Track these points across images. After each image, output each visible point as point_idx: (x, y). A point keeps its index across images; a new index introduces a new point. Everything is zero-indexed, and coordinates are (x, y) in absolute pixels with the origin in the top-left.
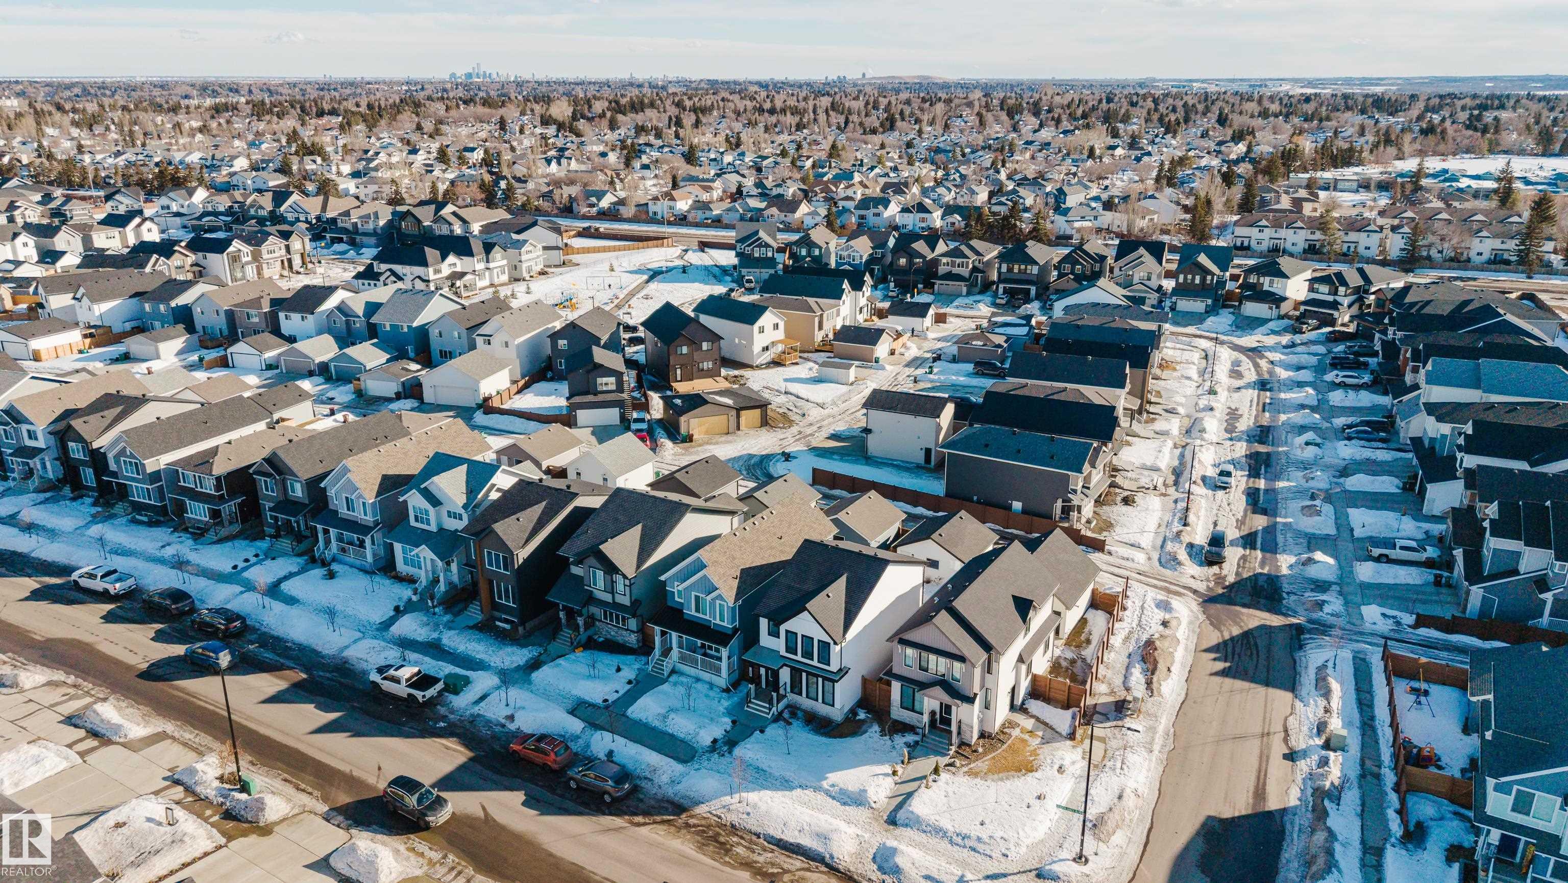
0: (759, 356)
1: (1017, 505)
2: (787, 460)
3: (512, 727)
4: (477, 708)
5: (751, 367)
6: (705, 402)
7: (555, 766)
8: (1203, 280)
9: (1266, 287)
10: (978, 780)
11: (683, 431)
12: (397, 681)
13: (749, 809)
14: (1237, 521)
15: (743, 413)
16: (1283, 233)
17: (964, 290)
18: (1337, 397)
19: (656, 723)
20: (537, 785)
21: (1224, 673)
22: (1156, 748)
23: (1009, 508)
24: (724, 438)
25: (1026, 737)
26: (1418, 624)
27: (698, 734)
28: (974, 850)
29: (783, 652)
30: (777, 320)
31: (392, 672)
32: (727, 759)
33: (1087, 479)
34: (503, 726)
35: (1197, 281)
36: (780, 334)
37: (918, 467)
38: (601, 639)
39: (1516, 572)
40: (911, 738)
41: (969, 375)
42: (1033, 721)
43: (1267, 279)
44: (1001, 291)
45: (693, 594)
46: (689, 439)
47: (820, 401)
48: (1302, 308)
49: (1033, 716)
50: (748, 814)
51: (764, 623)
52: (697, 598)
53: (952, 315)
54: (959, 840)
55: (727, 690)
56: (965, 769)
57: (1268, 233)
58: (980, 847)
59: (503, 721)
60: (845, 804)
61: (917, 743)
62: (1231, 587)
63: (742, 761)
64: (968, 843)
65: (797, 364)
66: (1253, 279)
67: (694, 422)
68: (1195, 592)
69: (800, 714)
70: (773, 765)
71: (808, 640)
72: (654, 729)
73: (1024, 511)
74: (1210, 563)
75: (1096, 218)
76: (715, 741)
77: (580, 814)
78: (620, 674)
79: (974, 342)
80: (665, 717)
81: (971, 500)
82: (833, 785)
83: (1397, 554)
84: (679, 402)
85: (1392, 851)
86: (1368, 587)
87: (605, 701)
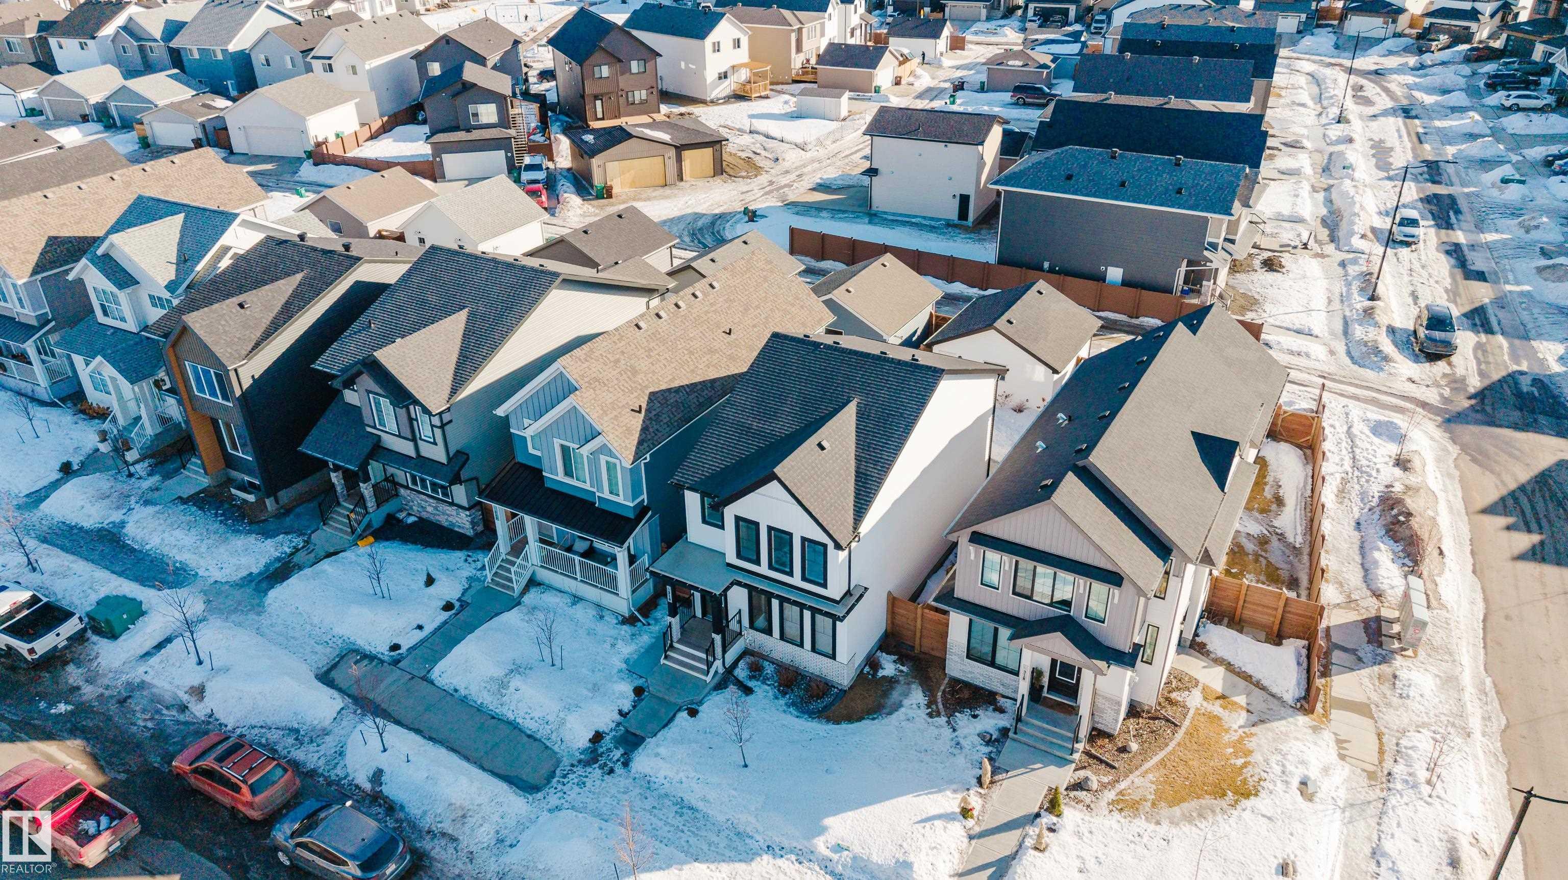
0: (715, 86)
1: (1115, 274)
2: (751, 220)
3: (199, 710)
4: (142, 669)
5: (703, 102)
6: (629, 136)
7: (254, 814)
10: (1140, 824)
11: (598, 181)
14: (1447, 291)
15: (687, 154)
17: (984, 12)
18: (1515, 123)
19: (486, 699)
21: (1535, 555)
22: (1475, 723)
23: (1101, 278)
24: (660, 191)
25: (1216, 708)
27: (563, 723)
29: (731, 557)
30: (737, 34)
32: (620, 779)
33: (1233, 227)
34: (183, 708)
36: (742, 55)
37: (949, 224)
38: (411, 520)
40: (989, 721)
41: (1006, 105)
42: (1220, 670)
44: (1030, 12)
45: (557, 442)
46: (606, 193)
47: (799, 141)
48: (1427, 22)
49: (1219, 661)
51: (692, 501)
52: (565, 450)
53: (971, 42)
55: (630, 620)
56: (1110, 795)
59: (185, 698)
61: (1004, 732)
62: (1481, 395)
63: (647, 783)
65: (767, 97)
67: (613, 168)
68: (1424, 405)
69: (769, 669)
70: (712, 795)
71: (780, 538)
72: (479, 710)
73: (1126, 283)
74: (1433, 357)
76: (598, 737)
78: (432, 589)
79: (1010, 63)
80: (503, 685)
81: (1040, 269)
82: (837, 848)
84: (590, 138)
87: (395, 648)
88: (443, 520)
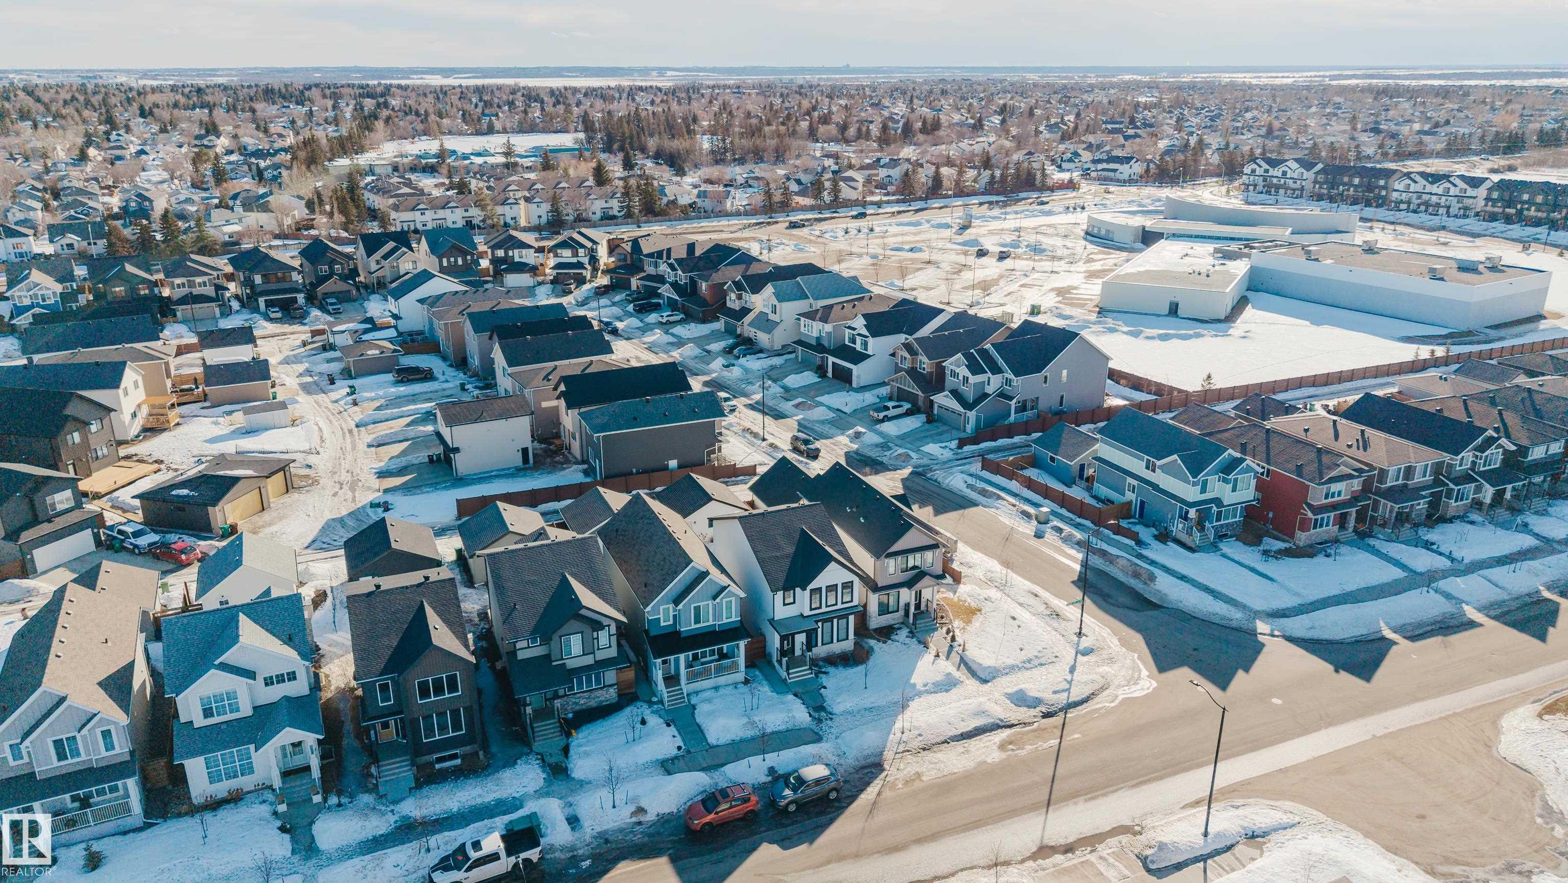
0: (131, 425)
1: (673, 464)
3: (650, 817)
4: (588, 830)
5: (125, 442)
8: (465, 260)
9: (517, 259)
11: (219, 523)
12: (493, 857)
13: (917, 732)
14: (780, 427)
15: (269, 481)
16: (441, 214)
18: (683, 332)
19: (750, 733)
20: (761, 833)
23: (666, 468)
26: (960, 447)
27: (794, 717)
28: (1041, 665)
29: (804, 613)
30: (136, 377)
31: (474, 855)
32: (838, 718)
35: (460, 262)
36: (141, 394)
37: (518, 470)
38: (570, 715)
39: (986, 395)
40: (902, 633)
43: (516, 251)
45: (693, 606)
46: (232, 530)
48: (558, 272)
50: (920, 735)
51: (778, 597)
52: (697, 609)
54: (1027, 665)
56: (956, 630)
57: (429, 215)
58: (1042, 661)
59: (634, 819)
60: (947, 691)
61: (911, 632)
63: (849, 713)
64: (1036, 662)
65: (178, 424)
66: (500, 253)
69: (821, 663)
70: (873, 700)
71: (834, 588)
73: (680, 467)
75: (240, 220)
76: (809, 715)
77: (832, 821)
78: (648, 724)
79: (369, 352)
80: (753, 723)
81: (631, 474)
82: (925, 685)
83: (892, 413)
84: (185, 492)
85: (1145, 552)
86: (903, 437)
87: (679, 748)
88: (593, 704)
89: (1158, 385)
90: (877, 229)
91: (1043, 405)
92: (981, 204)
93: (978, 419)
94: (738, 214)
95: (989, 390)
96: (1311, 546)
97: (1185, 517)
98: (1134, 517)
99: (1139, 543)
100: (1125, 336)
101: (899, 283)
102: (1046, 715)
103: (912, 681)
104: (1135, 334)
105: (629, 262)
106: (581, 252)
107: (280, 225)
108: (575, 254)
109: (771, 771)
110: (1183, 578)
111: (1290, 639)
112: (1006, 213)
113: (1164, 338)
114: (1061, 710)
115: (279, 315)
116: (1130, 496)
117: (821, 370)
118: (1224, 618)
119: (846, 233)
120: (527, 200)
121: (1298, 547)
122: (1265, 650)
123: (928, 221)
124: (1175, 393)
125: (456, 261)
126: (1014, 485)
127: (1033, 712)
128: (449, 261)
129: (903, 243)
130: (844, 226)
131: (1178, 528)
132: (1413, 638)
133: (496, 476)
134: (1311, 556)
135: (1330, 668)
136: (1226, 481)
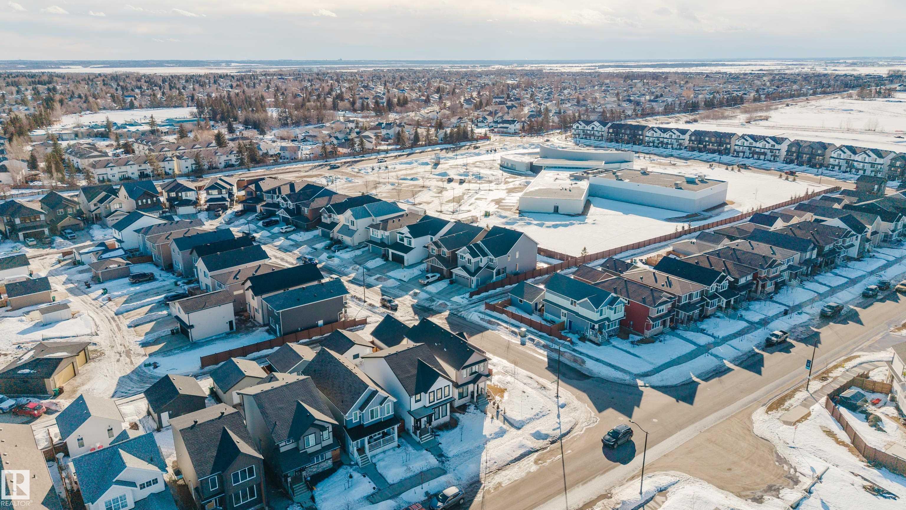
1: (321, 322)
6: (59, 359)
8: (152, 201)
9: (184, 198)
11: (52, 388)
13: (493, 461)
15: (78, 357)
16: (124, 168)
18: (297, 237)
19: (409, 475)
23: (317, 326)
24: (79, 379)
26: (471, 296)
27: (429, 462)
28: (543, 416)
29: (428, 405)
32: (452, 460)
35: (149, 202)
38: (311, 479)
40: (472, 407)
43: (183, 193)
46: (61, 391)
48: (210, 204)
51: (412, 399)
52: (372, 411)
54: (537, 417)
56: (498, 402)
58: (544, 413)
60: (502, 436)
61: (475, 407)
63: (456, 456)
64: (541, 415)
66: (173, 194)
69: (436, 431)
71: (439, 390)
72: (411, 478)
73: (325, 324)
76: (437, 460)
78: (354, 478)
79: (111, 266)
80: (409, 469)
81: (298, 331)
82: (491, 435)
83: (431, 280)
84: (27, 371)
85: (576, 348)
86: (439, 293)
87: (374, 488)
88: (320, 470)
89: (561, 254)
90: (389, 167)
91: (508, 271)
92: (442, 150)
93: (477, 280)
94: (307, 160)
95: (482, 265)
96: (652, 337)
97: (593, 328)
98: (566, 329)
99: (572, 343)
100: (536, 227)
101: (411, 200)
102: (553, 442)
103: (484, 434)
104: (541, 225)
105: (254, 196)
106: (224, 191)
107: (14, 179)
108: (220, 193)
109: (427, 493)
110: (597, 360)
111: (653, 387)
112: (457, 155)
113: (555, 226)
114: (558, 439)
115: (35, 243)
116: (564, 319)
117: (385, 257)
118: (622, 380)
119: (373, 169)
120: (178, 157)
121: (646, 338)
122: (644, 394)
123: (416, 161)
124: (569, 259)
125: (147, 202)
126: (504, 317)
127: (546, 442)
128: (142, 202)
129: (407, 175)
130: (371, 165)
131: (590, 334)
132: (706, 380)
133: (216, 339)
134: (653, 342)
135: (674, 400)
136: (611, 309)
